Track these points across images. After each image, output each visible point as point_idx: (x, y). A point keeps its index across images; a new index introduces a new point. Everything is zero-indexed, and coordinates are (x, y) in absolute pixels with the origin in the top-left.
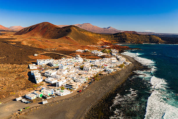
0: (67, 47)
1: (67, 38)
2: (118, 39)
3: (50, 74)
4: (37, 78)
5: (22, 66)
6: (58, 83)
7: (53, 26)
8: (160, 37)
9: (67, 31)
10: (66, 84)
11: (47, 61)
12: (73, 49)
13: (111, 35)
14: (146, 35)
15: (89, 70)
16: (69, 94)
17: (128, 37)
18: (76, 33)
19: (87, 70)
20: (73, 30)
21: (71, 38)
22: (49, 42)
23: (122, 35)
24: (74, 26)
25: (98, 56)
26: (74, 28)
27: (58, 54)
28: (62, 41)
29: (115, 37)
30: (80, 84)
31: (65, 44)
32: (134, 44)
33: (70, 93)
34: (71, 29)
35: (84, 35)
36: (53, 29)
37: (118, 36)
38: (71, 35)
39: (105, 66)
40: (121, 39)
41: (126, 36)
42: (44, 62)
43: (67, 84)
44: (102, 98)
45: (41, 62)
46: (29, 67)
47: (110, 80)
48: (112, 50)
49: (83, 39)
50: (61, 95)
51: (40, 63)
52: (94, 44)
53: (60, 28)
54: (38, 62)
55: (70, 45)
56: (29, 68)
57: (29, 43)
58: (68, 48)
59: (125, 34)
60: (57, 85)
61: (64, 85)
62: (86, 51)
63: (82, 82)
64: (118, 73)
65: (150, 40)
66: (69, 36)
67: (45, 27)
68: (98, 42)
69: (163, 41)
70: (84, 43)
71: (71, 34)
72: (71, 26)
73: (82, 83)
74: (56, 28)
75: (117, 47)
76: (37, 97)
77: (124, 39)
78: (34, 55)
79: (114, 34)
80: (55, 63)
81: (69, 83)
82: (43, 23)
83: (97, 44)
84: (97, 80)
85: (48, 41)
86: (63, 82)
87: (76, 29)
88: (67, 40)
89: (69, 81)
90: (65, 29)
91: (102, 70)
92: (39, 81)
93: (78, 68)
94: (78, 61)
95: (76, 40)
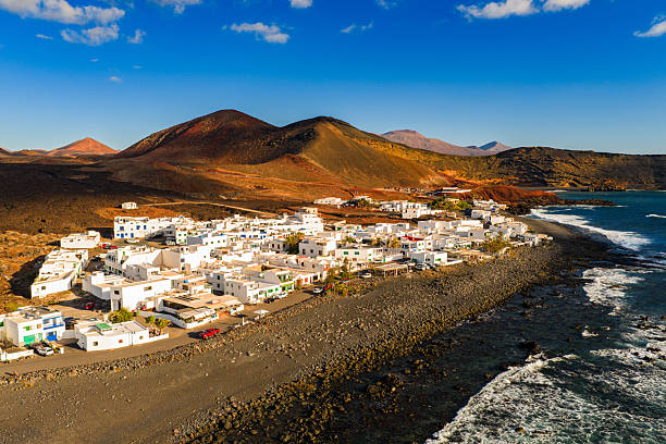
0: (287, 190)
1: (296, 161)
3: (122, 262)
4: (47, 276)
5: (35, 238)
6: (117, 292)
9: (298, 137)
10: (160, 300)
11: (156, 225)
12: (307, 196)
15: (325, 253)
16: (137, 342)
17: (560, 167)
18: (335, 143)
19: (316, 252)
20: (323, 135)
21: (313, 162)
22: (222, 173)
23: (535, 156)
24: (331, 120)
25: (405, 216)
26: (331, 127)
28: (271, 170)
29: (502, 163)
30: (235, 301)
31: (282, 181)
33: (147, 339)
34: (319, 128)
35: (368, 152)
37: (516, 162)
38: (313, 151)
39: (408, 242)
40: (530, 174)
41: (549, 160)
42: (142, 228)
43: (165, 303)
44: (324, 370)
45: (126, 225)
46: (59, 243)
47: (409, 297)
48: (475, 202)
49: (361, 168)
50: (90, 348)
51: (122, 228)
52: (404, 184)
53: (275, 129)
54: (117, 227)
55: (302, 186)
56: (59, 245)
58: (288, 195)
60: (115, 305)
61: (150, 305)
62: (356, 203)
63: (251, 293)
64: (467, 271)
66: (304, 156)
68: (423, 176)
71: (316, 146)
72: (319, 119)
73: (253, 301)
75: (502, 194)
77: (541, 173)
78: (121, 207)
79: (500, 155)
80: (184, 230)
81: (177, 295)
82: (218, 115)
83: (416, 186)
84: (341, 293)
86: (150, 288)
87: (339, 132)
88: (292, 167)
89: (185, 288)
90: (296, 131)
91: (388, 259)
92: (43, 288)
93: (276, 246)
94: (300, 227)
95: (332, 170)
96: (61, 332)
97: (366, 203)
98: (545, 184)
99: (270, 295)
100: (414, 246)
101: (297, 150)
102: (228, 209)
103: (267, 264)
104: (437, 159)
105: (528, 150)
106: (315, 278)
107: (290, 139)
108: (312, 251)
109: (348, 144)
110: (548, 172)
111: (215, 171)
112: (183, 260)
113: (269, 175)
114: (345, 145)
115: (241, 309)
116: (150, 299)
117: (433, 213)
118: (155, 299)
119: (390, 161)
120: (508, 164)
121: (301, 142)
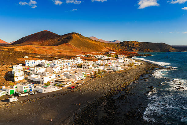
2: (125, 48)
3: (36, 72)
4: (17, 76)
5: (4, 66)
6: (42, 79)
7: (53, 34)
9: (67, 38)
11: (38, 62)
13: (117, 43)
14: (155, 43)
15: (89, 68)
16: (55, 90)
17: (136, 46)
18: (77, 39)
20: (74, 38)
21: (72, 45)
24: (76, 33)
25: (102, 59)
26: (76, 35)
28: (61, 48)
29: (121, 45)
30: (74, 80)
31: (65, 50)
33: (57, 90)
34: (73, 36)
35: (87, 42)
37: (125, 45)
38: (72, 42)
39: (109, 65)
40: (128, 48)
41: (133, 44)
42: (34, 63)
46: (12, 67)
48: (118, 55)
49: (86, 47)
50: (43, 92)
51: (28, 63)
54: (26, 63)
55: (71, 51)
57: (23, 49)
58: (67, 54)
59: (133, 42)
61: (51, 82)
62: (88, 56)
63: (77, 78)
64: (126, 71)
66: (69, 43)
67: (44, 36)
68: (102, 49)
69: (175, 50)
70: (86, 50)
71: (73, 41)
72: (72, 33)
73: (78, 80)
75: (124, 53)
76: (6, 95)
77: (131, 48)
78: (24, 58)
79: (120, 43)
80: (47, 63)
81: (58, 79)
82: (42, 32)
84: (99, 77)
85: (46, 47)
86: (50, 77)
87: (78, 37)
88: (67, 46)
89: (59, 77)
90: (66, 36)
91: (106, 69)
92: (18, 79)
93: (75, 67)
94: (77, 62)
95: (78, 47)
96: (33, 89)
97: (91, 56)
98: (133, 51)
99: (81, 78)
100: (111, 66)
101: (67, 42)
102: (54, 58)
103: (76, 71)
104: (104, 44)
105: (128, 42)
106: (90, 74)
107: (65, 39)
108: (86, 68)
109: (81, 40)
110: (133, 48)
112: (53, 71)
113: (61, 49)
115: (76, 82)
116: (51, 80)
117: (109, 58)
118: (53, 80)
119: (93, 45)
120: (123, 45)
121: (68, 40)
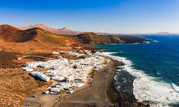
1: (36, 41)
2: (82, 41)
3: (53, 73)
5: (16, 69)
6: (68, 79)
7: (14, 29)
8: (119, 38)
9: (32, 34)
11: (37, 64)
13: (75, 36)
14: (107, 36)
17: (92, 39)
18: (42, 35)
20: (39, 33)
22: (19, 45)
23: (86, 36)
24: (39, 28)
25: (77, 56)
26: (40, 31)
27: (38, 57)
28: (31, 44)
29: (79, 38)
31: (36, 47)
32: (99, 44)
34: (37, 31)
35: (51, 37)
36: (15, 32)
37: (82, 38)
38: (38, 38)
39: (93, 64)
40: (85, 41)
41: (89, 37)
42: (34, 65)
43: (75, 79)
45: (31, 65)
46: (24, 70)
48: (85, 51)
49: (51, 42)
52: (64, 46)
55: (42, 48)
56: (26, 71)
58: (41, 51)
59: (89, 35)
60: (67, 81)
61: (73, 80)
62: (62, 53)
64: (106, 69)
65: (111, 40)
67: (5, 30)
68: (66, 43)
69: (123, 42)
71: (38, 36)
72: (36, 28)
74: (18, 30)
75: (87, 48)
76: (60, 90)
77: (88, 40)
78: (17, 59)
79: (78, 36)
83: (67, 46)
85: (17, 44)
87: (42, 32)
88: (35, 43)
90: (30, 32)
93: (71, 67)
95: (44, 43)
98: (89, 43)
103: (77, 71)
105: (84, 35)
108: (79, 67)
109: (46, 36)
111: (16, 45)
114: (45, 36)
121: (33, 35)
